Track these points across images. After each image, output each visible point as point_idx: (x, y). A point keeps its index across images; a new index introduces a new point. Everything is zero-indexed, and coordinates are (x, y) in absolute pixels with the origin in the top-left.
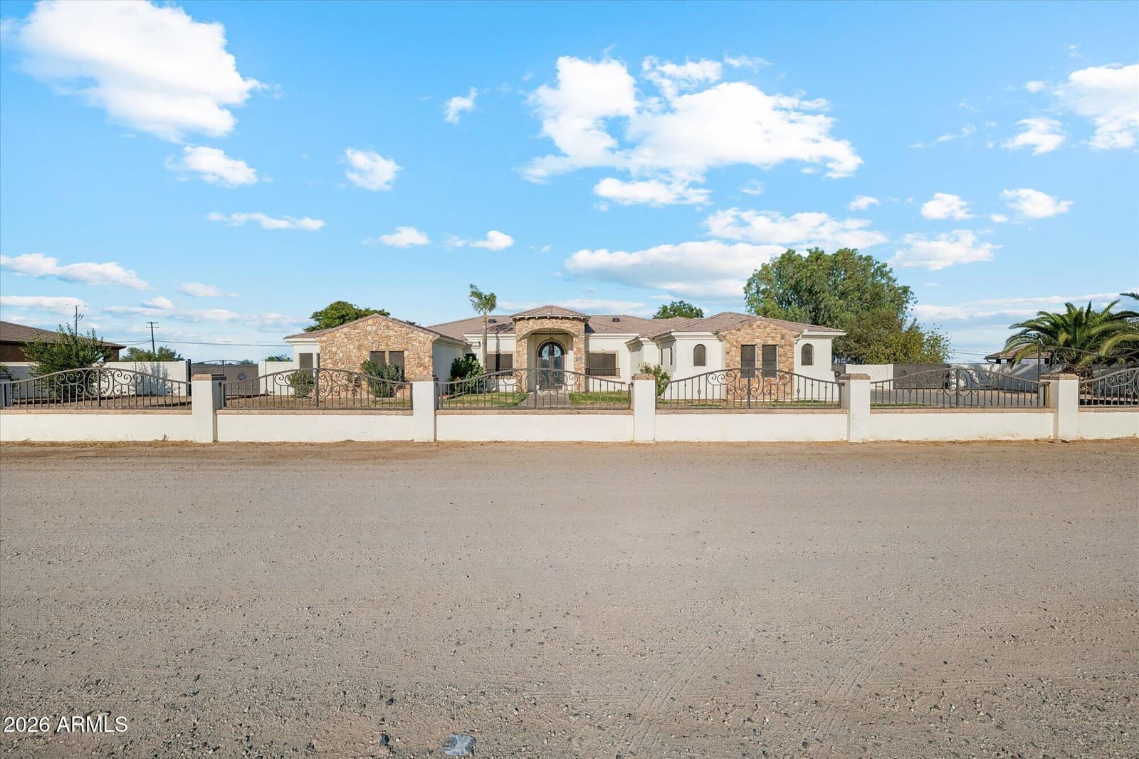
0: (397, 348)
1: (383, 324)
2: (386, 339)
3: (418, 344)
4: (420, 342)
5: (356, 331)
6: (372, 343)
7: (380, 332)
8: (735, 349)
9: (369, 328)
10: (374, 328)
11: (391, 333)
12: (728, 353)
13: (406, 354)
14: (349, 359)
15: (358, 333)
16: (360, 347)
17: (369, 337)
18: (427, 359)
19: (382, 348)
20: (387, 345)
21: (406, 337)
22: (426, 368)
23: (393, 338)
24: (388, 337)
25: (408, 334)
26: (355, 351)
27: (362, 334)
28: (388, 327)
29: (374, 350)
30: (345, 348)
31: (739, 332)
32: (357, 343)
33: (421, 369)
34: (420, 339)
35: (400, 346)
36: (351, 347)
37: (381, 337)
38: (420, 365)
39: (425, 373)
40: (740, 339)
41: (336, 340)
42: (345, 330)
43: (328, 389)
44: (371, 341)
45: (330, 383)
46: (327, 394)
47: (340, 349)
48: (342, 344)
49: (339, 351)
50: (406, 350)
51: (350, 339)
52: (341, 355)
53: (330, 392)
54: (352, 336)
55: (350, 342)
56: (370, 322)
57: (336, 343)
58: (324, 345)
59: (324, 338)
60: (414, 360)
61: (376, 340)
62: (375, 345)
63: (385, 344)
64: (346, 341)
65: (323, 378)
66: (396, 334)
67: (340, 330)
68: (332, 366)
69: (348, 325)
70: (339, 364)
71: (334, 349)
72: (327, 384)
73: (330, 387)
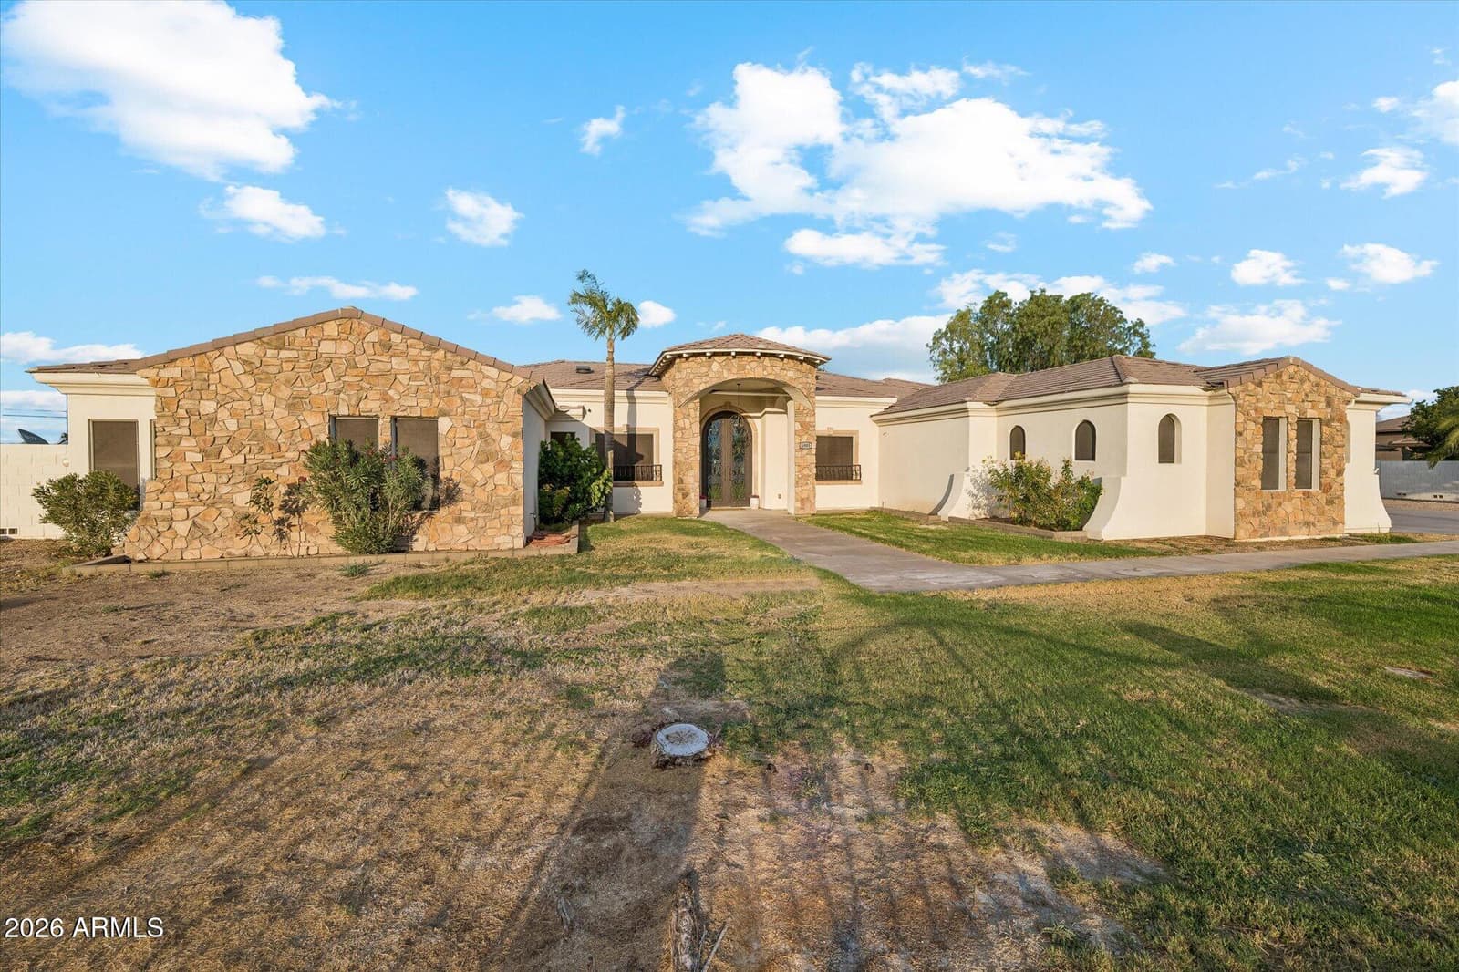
0: (415, 407)
1: (373, 337)
2: (382, 381)
3: (478, 399)
4: (485, 393)
5: (284, 354)
6: (337, 393)
7: (362, 361)
8: (1251, 425)
9: (327, 348)
10: (345, 348)
11: (398, 363)
12: (1241, 434)
13: (444, 424)
14: (260, 437)
15: (288, 360)
16: (295, 404)
17: (328, 375)
18: (506, 441)
19: (371, 406)
20: (385, 398)
21: (444, 378)
22: (503, 464)
23: (403, 379)
24: (390, 376)
25: (450, 369)
26: (278, 413)
27: (303, 364)
28: (387, 347)
29: (344, 410)
30: (247, 405)
31: (1259, 389)
32: (285, 392)
33: (489, 467)
34: (486, 384)
35: (425, 403)
36: (268, 401)
37: (365, 373)
38: (485, 457)
39: (501, 478)
40: (1260, 405)
41: (214, 378)
42: (247, 349)
43: (182, 527)
44: (332, 387)
45: (193, 511)
46: (180, 544)
47: (229, 406)
48: (234, 390)
49: (223, 414)
50: (445, 414)
51: (262, 377)
52: (232, 425)
53: (190, 538)
54: (272, 370)
55: (265, 385)
56: (331, 328)
57: (212, 387)
58: (170, 392)
59: (172, 372)
60: (467, 442)
61: (350, 384)
62: (346, 398)
63: (378, 397)
64: (248, 381)
65: (167, 495)
66: (415, 369)
67: (227, 349)
68: (198, 458)
69: (255, 337)
70: (226, 453)
71: (208, 407)
72: (180, 512)
73: (190, 522)
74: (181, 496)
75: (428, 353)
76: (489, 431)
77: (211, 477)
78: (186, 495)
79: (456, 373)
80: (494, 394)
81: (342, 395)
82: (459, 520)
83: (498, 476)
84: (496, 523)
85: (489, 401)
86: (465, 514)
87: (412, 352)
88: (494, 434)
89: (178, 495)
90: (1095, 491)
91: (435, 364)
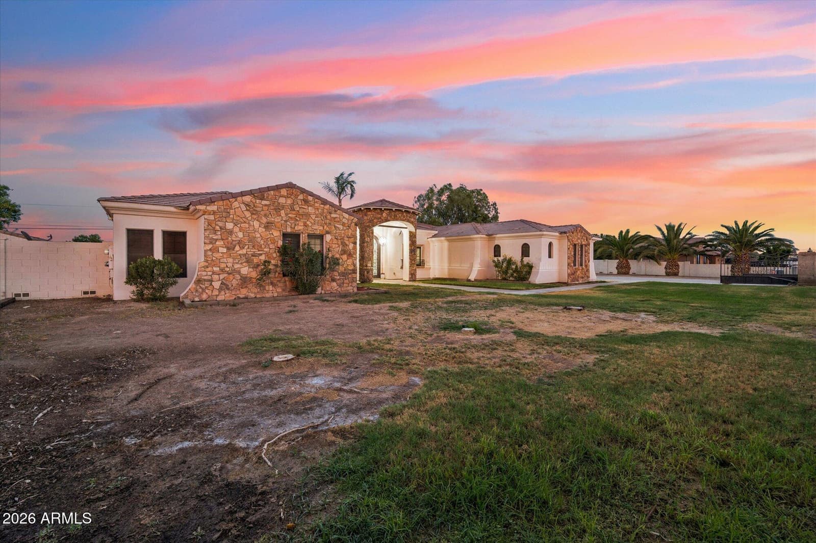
0: (317, 229)
1: (301, 197)
2: (304, 217)
3: (341, 227)
4: (343, 224)
5: (264, 202)
6: (286, 221)
7: (297, 208)
8: (571, 246)
9: (282, 200)
10: (289, 201)
11: (311, 210)
12: (569, 249)
13: (327, 237)
14: (252, 240)
15: (266, 205)
16: (268, 226)
17: (283, 213)
18: (351, 246)
19: (300, 228)
20: (305, 225)
21: (328, 217)
22: (351, 255)
23: (313, 217)
24: (308, 215)
25: (330, 213)
26: (262, 230)
27: (272, 208)
28: (306, 201)
29: (289, 230)
30: (247, 225)
31: (573, 234)
32: (264, 220)
33: (345, 257)
34: (344, 220)
35: (321, 228)
36: (256, 224)
37: (298, 213)
38: (343, 252)
40: (573, 240)
41: (232, 211)
42: (247, 199)
43: (217, 285)
44: (284, 219)
45: (222, 277)
46: (216, 293)
47: (239, 226)
48: (241, 218)
49: (236, 229)
50: (328, 233)
51: (254, 212)
52: (240, 235)
53: (220, 290)
54: (258, 209)
55: (255, 217)
56: (284, 192)
57: (231, 216)
58: (212, 217)
59: (213, 208)
60: (337, 246)
61: (291, 218)
62: (290, 224)
63: (302, 224)
64: (248, 214)
65: (210, 269)
66: (317, 212)
67: (238, 198)
68: (225, 250)
69: (251, 193)
70: (237, 248)
71: (230, 226)
72: (216, 277)
73: (220, 282)
74: (216, 269)
75: (323, 206)
76: (345, 241)
77: (231, 260)
78: (218, 269)
79: (333, 216)
80: (347, 225)
81: (288, 223)
82: (333, 280)
83: (348, 261)
84: (346, 281)
85: (345, 228)
86: (335, 277)
87: (316, 205)
88: (347, 243)
89: (215, 269)
90: (530, 267)
91: (325, 211)
